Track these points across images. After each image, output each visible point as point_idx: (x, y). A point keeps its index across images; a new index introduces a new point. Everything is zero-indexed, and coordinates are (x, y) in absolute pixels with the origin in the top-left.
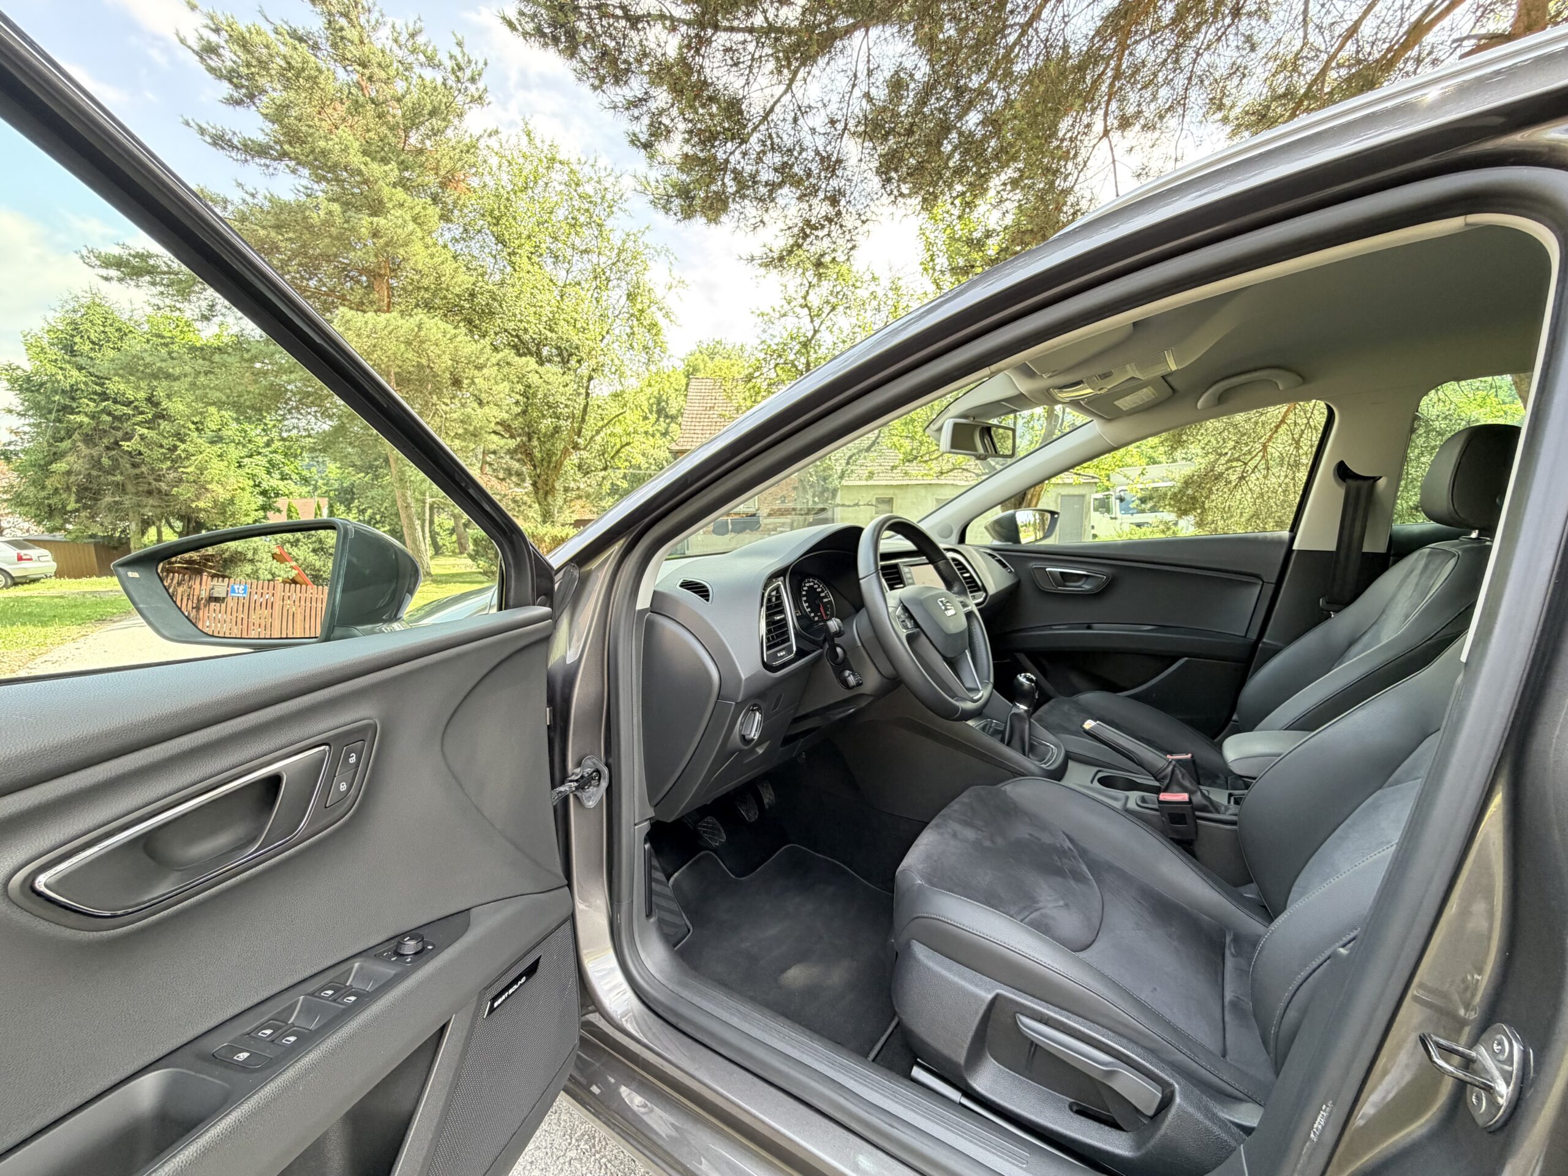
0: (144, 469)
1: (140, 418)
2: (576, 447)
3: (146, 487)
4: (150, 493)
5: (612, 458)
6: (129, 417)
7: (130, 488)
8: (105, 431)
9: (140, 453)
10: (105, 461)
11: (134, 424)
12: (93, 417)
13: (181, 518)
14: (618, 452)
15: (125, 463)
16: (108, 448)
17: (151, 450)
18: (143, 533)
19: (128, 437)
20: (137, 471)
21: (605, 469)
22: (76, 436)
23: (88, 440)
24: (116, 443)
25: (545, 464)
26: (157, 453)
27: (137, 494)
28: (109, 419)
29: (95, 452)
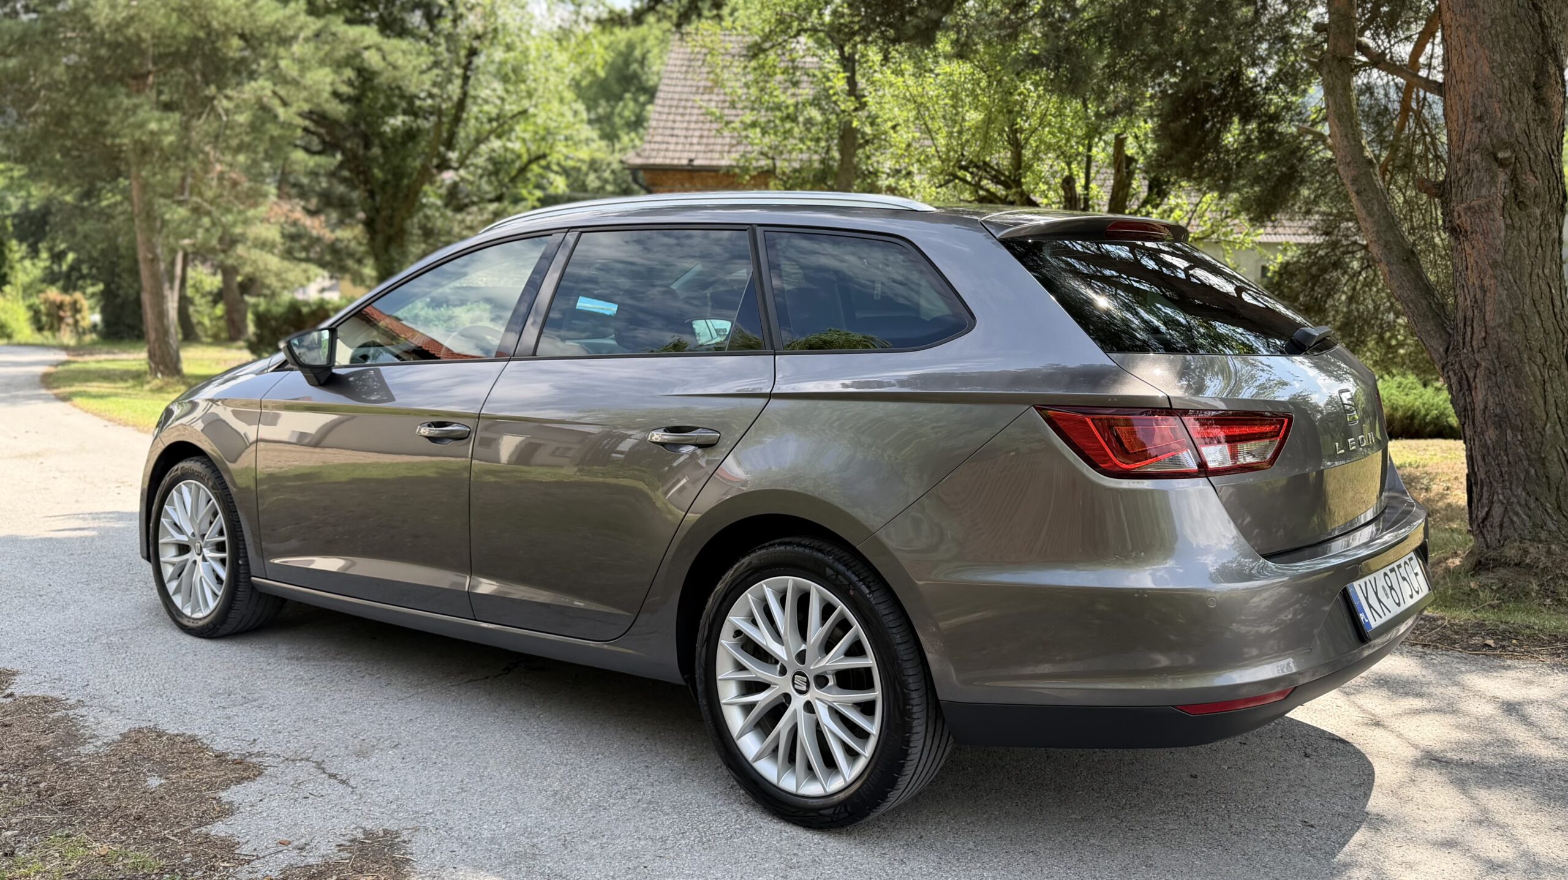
2: (444, 165)
5: (513, 180)
14: (523, 170)
21: (499, 199)
25: (390, 190)
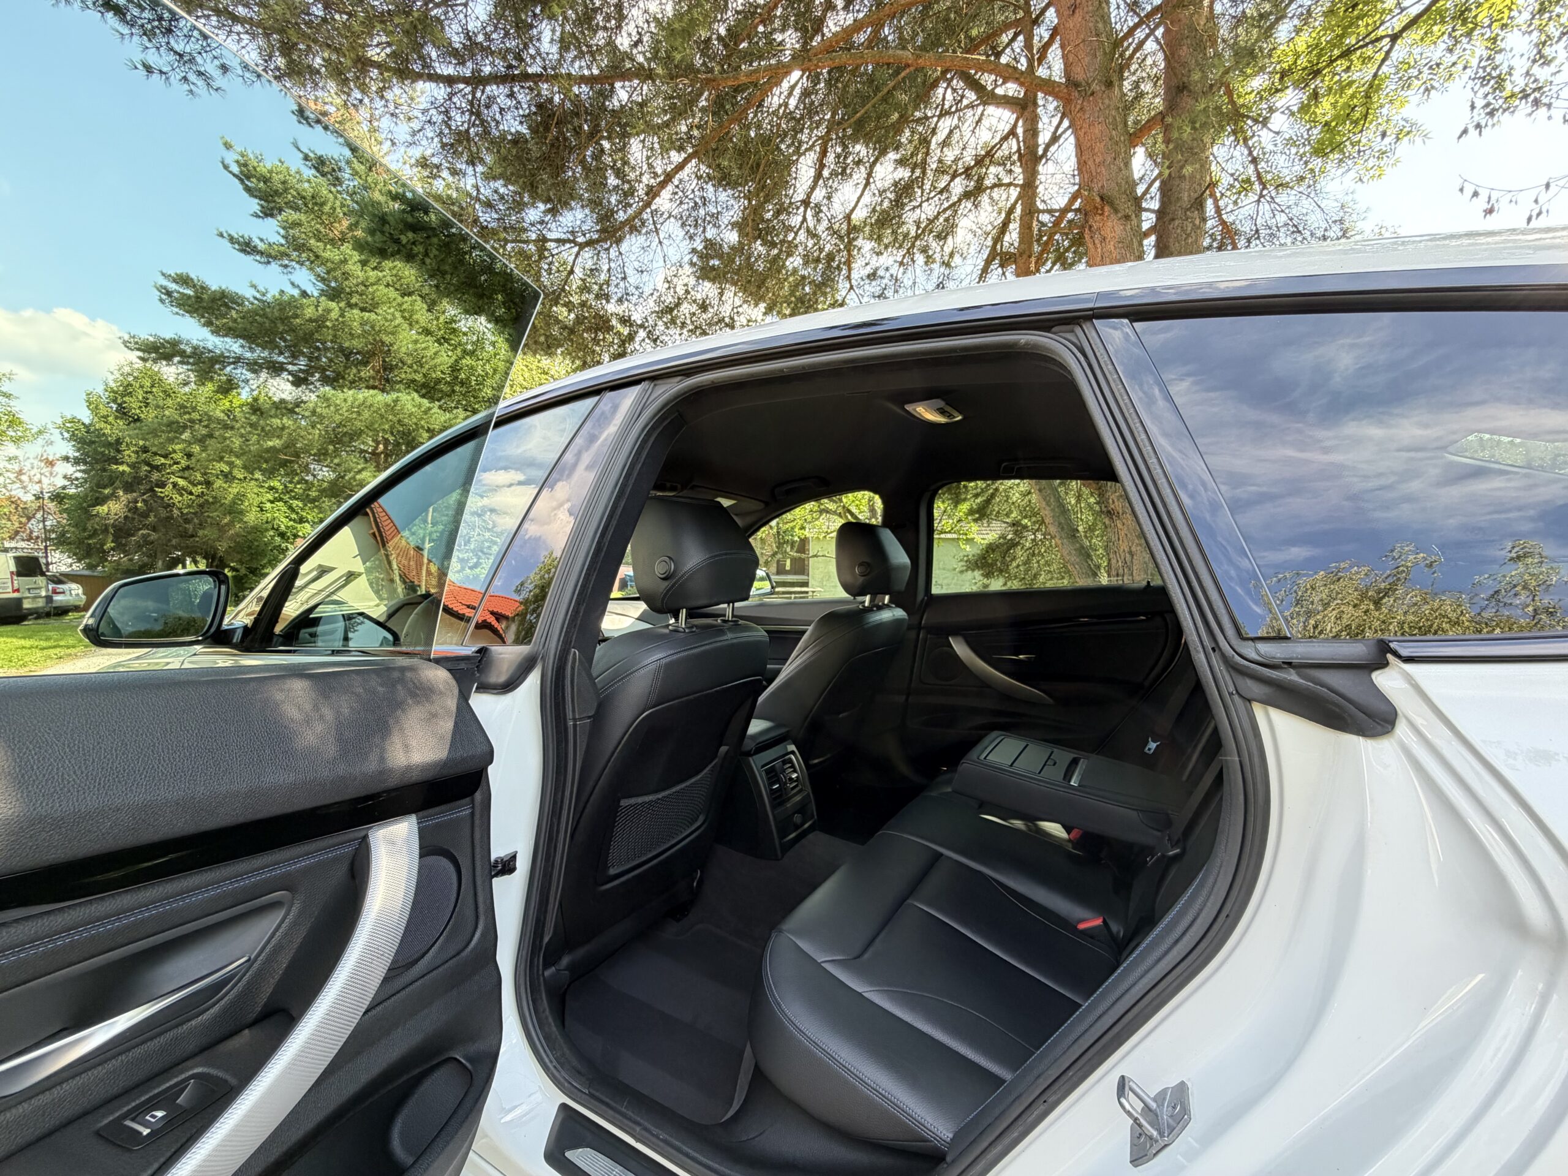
1: (174, 468)
3: (175, 529)
6: (165, 467)
7: (161, 529)
8: (143, 479)
9: (172, 499)
10: (141, 505)
11: (169, 473)
12: (132, 466)
13: (206, 556)
15: (158, 506)
16: (144, 494)
17: (182, 495)
19: (162, 484)
22: (117, 483)
23: (128, 488)
24: (152, 490)
28: (147, 468)
29: (132, 497)
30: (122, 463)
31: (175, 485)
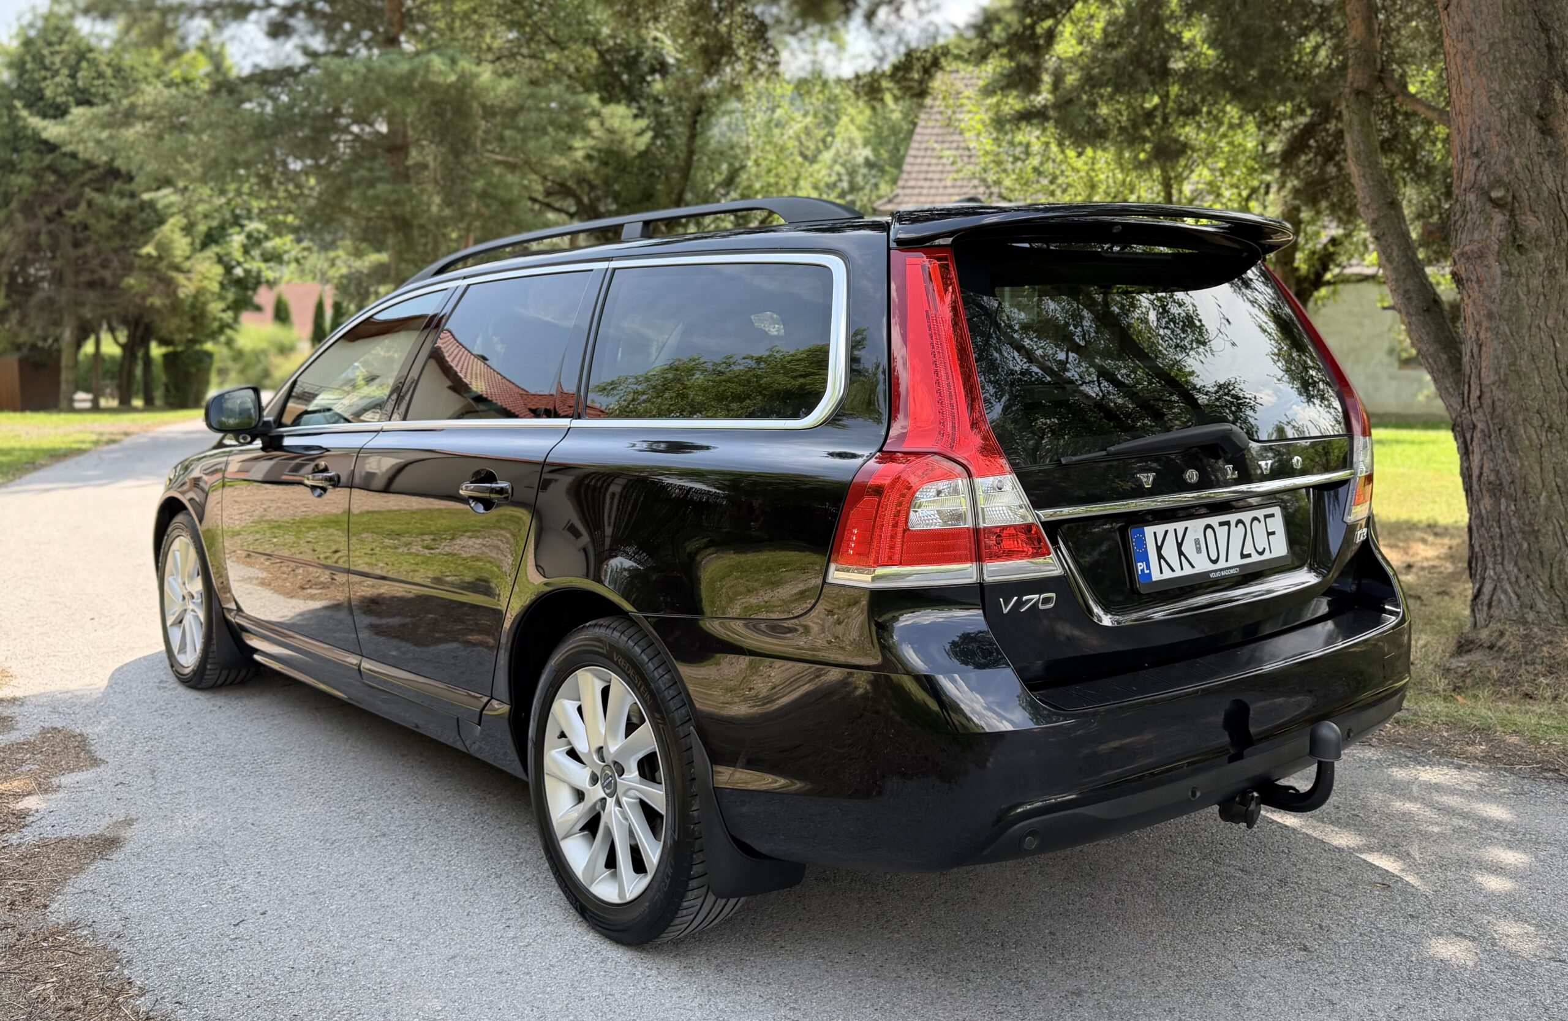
0: (89, 249)
1: (88, 175)
3: (85, 277)
4: (91, 285)
6: (78, 173)
7: (69, 277)
8: (46, 195)
9: (86, 227)
10: (44, 239)
11: (83, 185)
12: (37, 175)
13: (125, 321)
15: (65, 239)
16: (49, 220)
17: (98, 220)
18: (79, 344)
19: (73, 205)
20: (80, 252)
22: (14, 205)
23: (28, 209)
24: (59, 213)
26: (104, 225)
27: (76, 286)
28: (52, 178)
29: (32, 226)
30: (20, 172)
31: (90, 204)
